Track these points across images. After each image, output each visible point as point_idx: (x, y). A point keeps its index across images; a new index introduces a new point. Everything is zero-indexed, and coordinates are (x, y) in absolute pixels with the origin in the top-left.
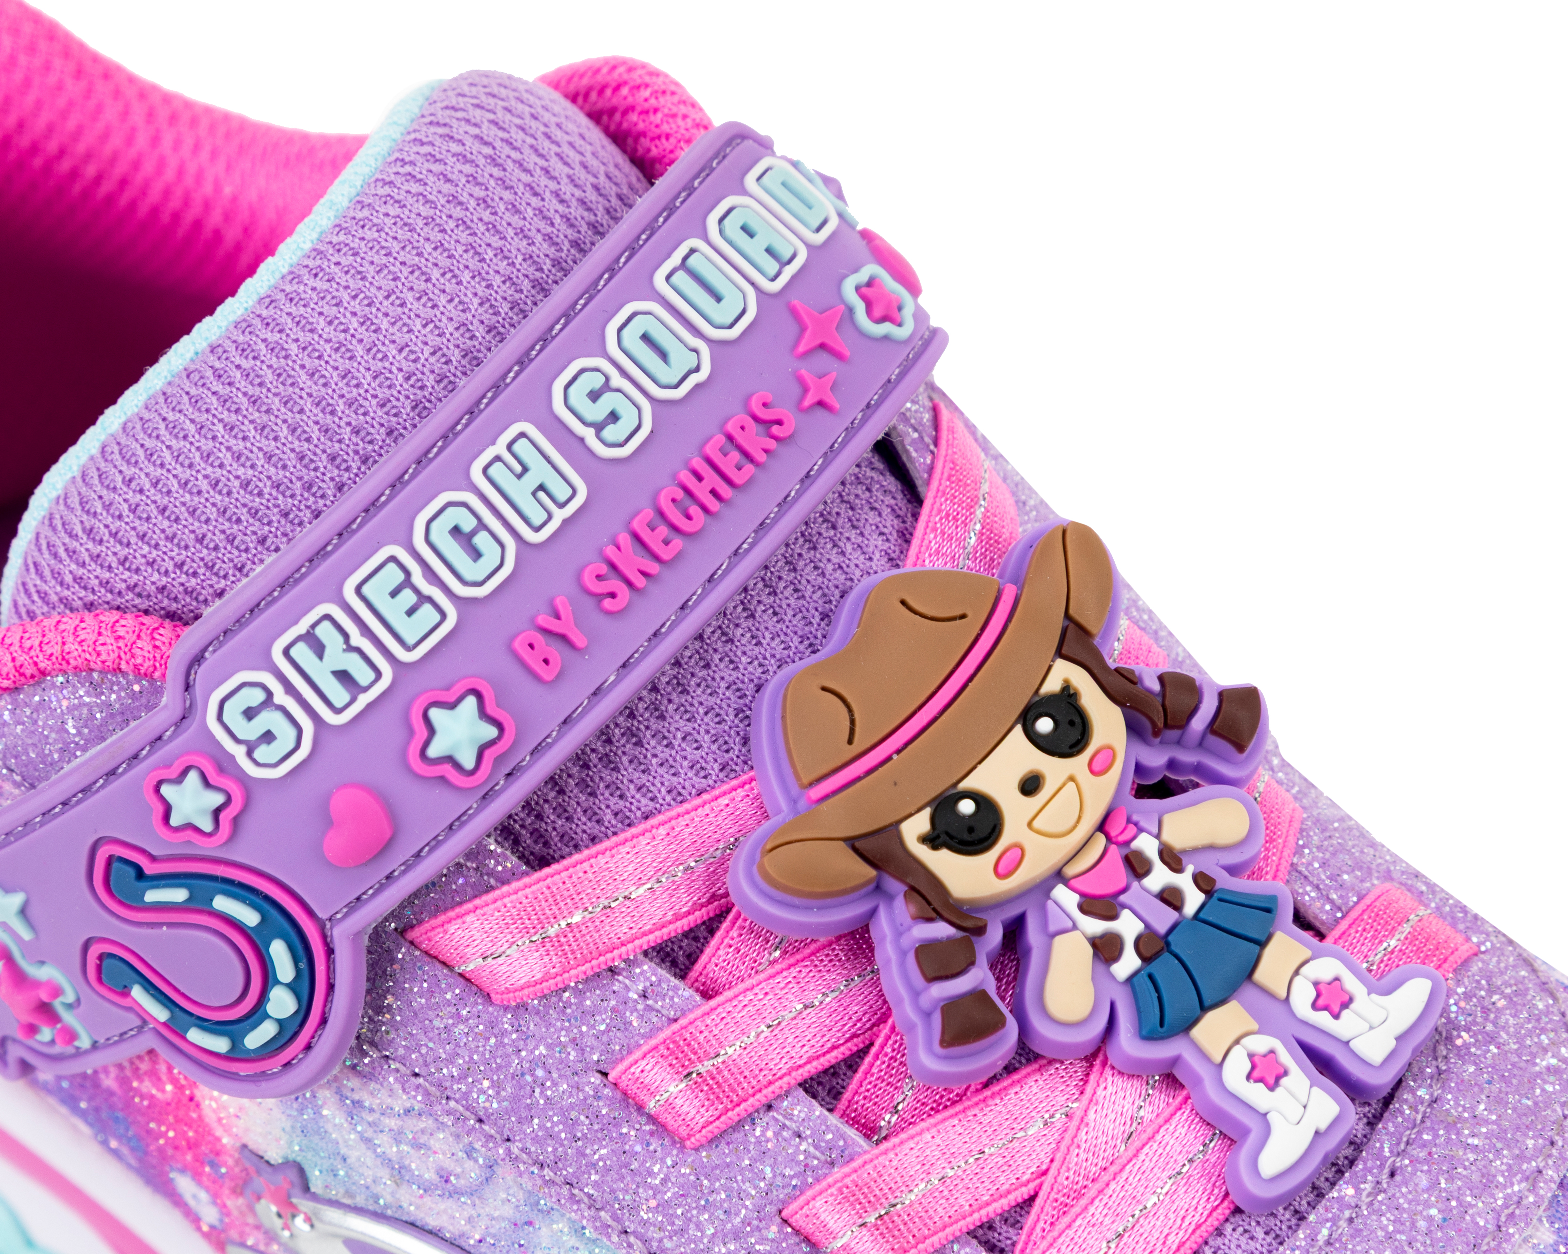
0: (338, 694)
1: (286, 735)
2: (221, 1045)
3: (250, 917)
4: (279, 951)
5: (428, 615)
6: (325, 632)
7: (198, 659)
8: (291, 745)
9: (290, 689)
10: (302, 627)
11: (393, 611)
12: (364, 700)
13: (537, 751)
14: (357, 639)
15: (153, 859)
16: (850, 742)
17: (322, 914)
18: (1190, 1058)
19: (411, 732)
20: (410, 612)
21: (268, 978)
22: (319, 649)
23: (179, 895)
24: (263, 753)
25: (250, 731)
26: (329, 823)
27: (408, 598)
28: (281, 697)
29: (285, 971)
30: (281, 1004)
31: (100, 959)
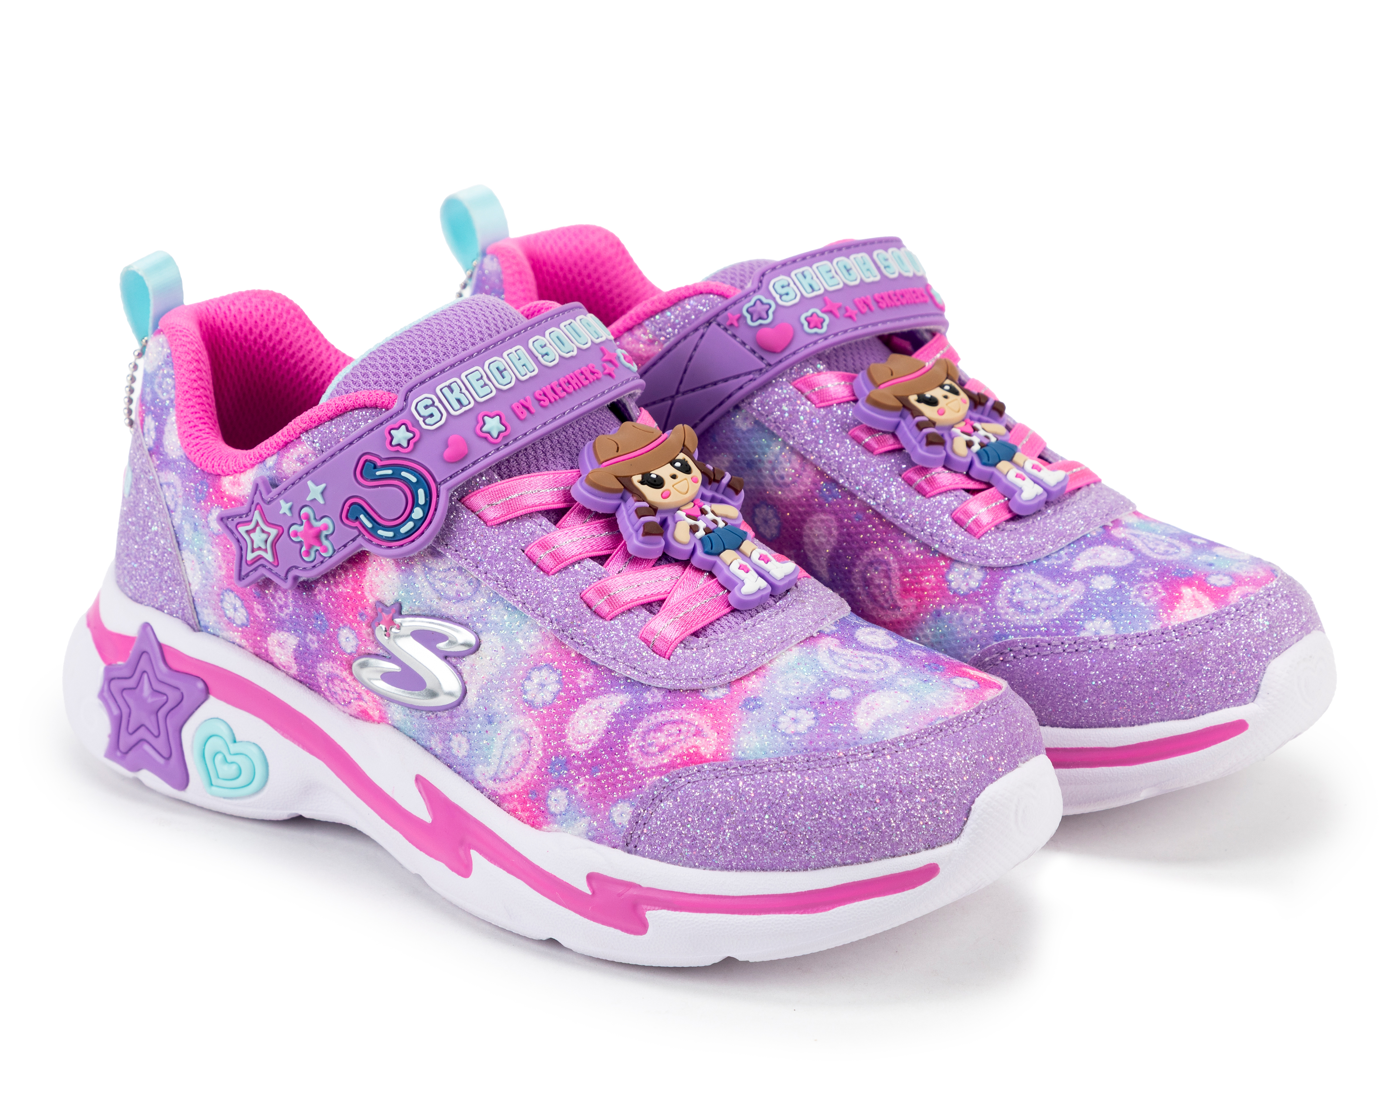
0: (456, 406)
1: (437, 416)
2: (390, 534)
3: (414, 479)
4: (421, 492)
5: (487, 390)
6: (454, 386)
7: (410, 390)
8: (439, 419)
9: (440, 401)
10: (447, 383)
11: (478, 385)
12: (464, 409)
13: (515, 440)
14: (464, 390)
15: (381, 459)
16: (617, 451)
17: (438, 480)
18: (719, 562)
19: (478, 422)
20: (482, 387)
21: (415, 503)
22: (452, 391)
23: (389, 472)
24: (429, 421)
25: (425, 413)
26: (447, 446)
27: (481, 382)
28: (437, 403)
29: (422, 500)
30: (418, 513)
31: (350, 506)
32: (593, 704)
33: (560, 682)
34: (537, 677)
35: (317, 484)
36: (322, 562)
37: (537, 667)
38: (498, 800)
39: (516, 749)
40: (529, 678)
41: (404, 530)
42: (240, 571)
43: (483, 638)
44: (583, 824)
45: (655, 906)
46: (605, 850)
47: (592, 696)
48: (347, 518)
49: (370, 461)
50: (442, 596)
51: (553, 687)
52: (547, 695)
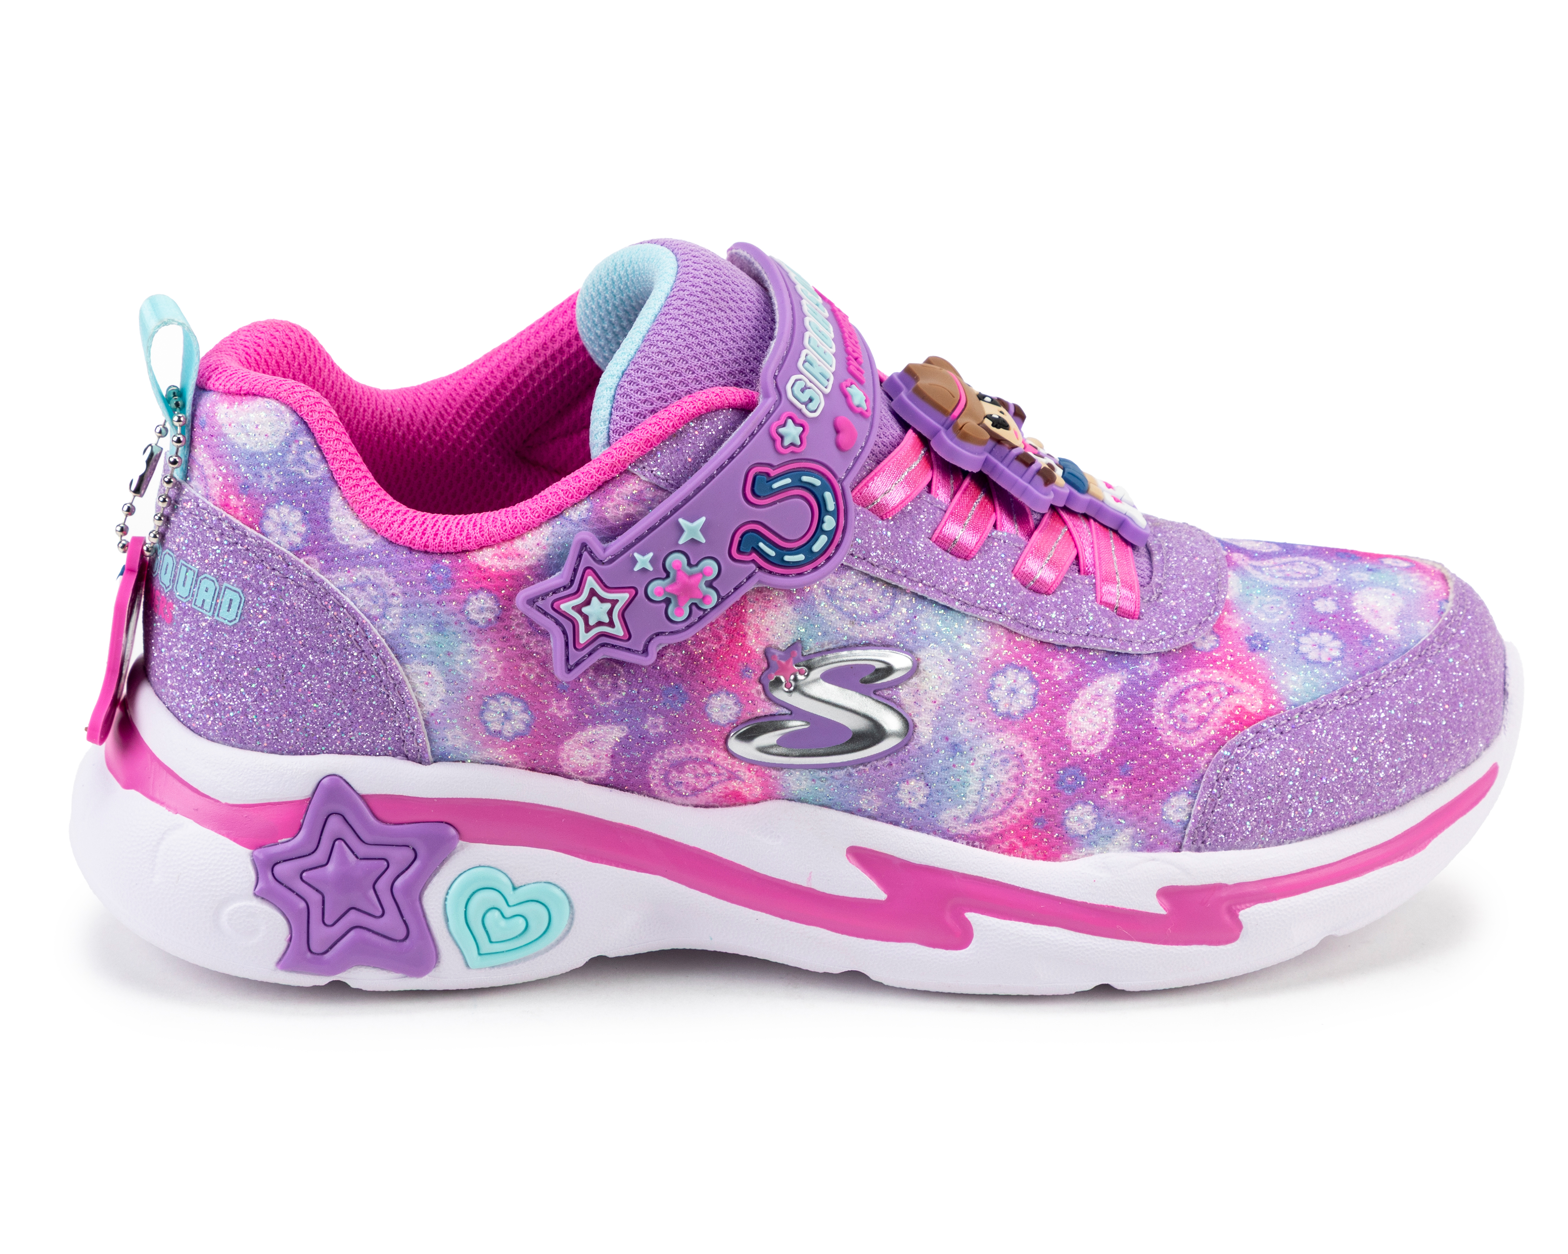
0: (824, 381)
1: (816, 398)
2: (801, 557)
3: (816, 482)
4: (827, 496)
7: (775, 375)
8: (818, 402)
9: (810, 380)
15: (774, 468)
17: (840, 477)
21: (823, 511)
22: (812, 365)
23: (788, 481)
24: (810, 406)
25: (804, 398)
26: (838, 432)
28: (809, 384)
29: (831, 506)
30: (829, 523)
31: (742, 537)
32: (1086, 694)
33: (1032, 680)
34: (1005, 682)
35: (692, 520)
36: (700, 618)
37: (996, 671)
38: (987, 842)
39: (1000, 776)
40: (993, 687)
41: (817, 547)
42: (567, 659)
43: (922, 655)
44: (1124, 837)
45: (1245, 903)
46: (1166, 857)
47: (1080, 686)
48: (739, 551)
49: (761, 473)
50: (853, 618)
51: (1027, 690)
52: (1024, 699)
